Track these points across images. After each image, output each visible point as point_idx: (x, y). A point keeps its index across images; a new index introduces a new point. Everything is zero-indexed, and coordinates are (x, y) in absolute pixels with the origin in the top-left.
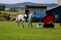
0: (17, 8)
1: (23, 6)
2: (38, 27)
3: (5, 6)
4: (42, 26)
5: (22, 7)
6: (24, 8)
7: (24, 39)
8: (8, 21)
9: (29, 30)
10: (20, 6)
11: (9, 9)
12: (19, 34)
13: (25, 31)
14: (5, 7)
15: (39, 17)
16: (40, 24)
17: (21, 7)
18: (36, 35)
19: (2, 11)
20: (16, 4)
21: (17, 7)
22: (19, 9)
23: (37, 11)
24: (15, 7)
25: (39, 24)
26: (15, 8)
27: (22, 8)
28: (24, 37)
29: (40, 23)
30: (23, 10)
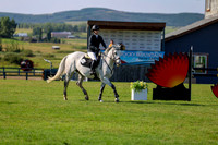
0: (59, 30)
1: (79, 23)
2: (132, 99)
3: (17, 21)
4: (148, 94)
5: (76, 27)
6: (84, 31)
7: (83, 141)
8: (27, 76)
9: (100, 110)
10: (68, 23)
11: (30, 31)
12: (67, 125)
13: (87, 114)
14: (15, 26)
15: (138, 60)
16: (142, 88)
17: (73, 24)
18: (127, 128)
19: (3, 40)
20: (56, 14)
21: (58, 25)
22: (65, 32)
23: (130, 39)
24: (53, 25)
25: (138, 88)
26: (51, 31)
27: (75, 29)
28: (83, 133)
29: (141, 83)
30: (78, 37)
